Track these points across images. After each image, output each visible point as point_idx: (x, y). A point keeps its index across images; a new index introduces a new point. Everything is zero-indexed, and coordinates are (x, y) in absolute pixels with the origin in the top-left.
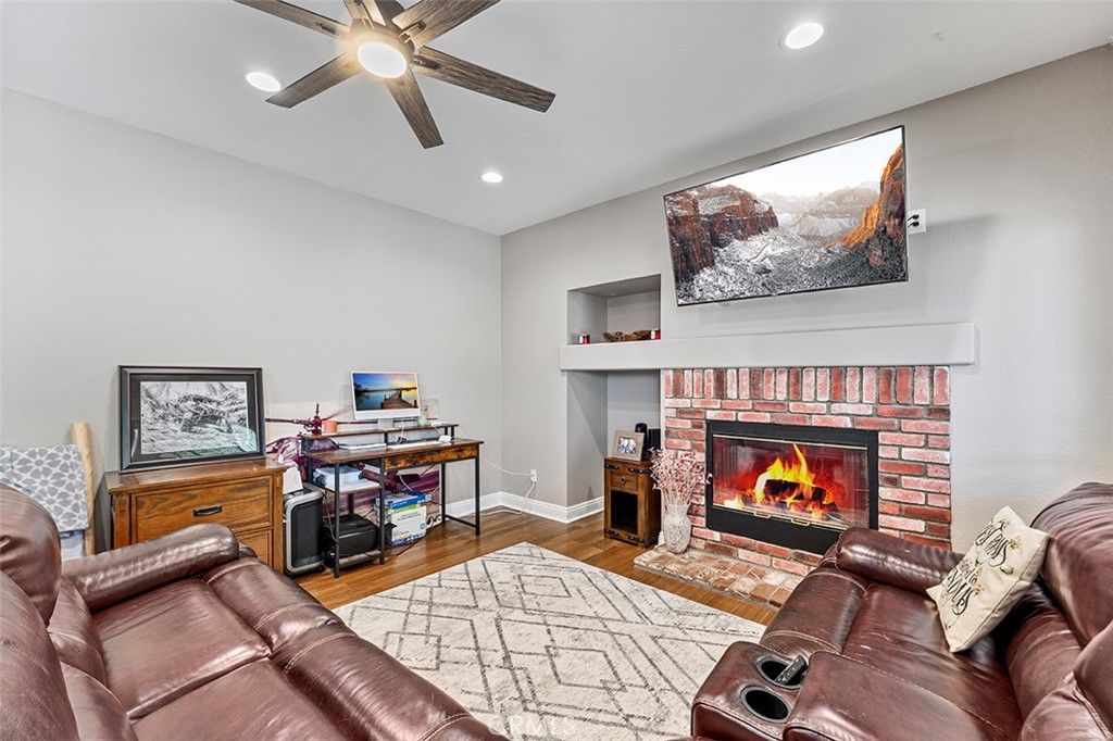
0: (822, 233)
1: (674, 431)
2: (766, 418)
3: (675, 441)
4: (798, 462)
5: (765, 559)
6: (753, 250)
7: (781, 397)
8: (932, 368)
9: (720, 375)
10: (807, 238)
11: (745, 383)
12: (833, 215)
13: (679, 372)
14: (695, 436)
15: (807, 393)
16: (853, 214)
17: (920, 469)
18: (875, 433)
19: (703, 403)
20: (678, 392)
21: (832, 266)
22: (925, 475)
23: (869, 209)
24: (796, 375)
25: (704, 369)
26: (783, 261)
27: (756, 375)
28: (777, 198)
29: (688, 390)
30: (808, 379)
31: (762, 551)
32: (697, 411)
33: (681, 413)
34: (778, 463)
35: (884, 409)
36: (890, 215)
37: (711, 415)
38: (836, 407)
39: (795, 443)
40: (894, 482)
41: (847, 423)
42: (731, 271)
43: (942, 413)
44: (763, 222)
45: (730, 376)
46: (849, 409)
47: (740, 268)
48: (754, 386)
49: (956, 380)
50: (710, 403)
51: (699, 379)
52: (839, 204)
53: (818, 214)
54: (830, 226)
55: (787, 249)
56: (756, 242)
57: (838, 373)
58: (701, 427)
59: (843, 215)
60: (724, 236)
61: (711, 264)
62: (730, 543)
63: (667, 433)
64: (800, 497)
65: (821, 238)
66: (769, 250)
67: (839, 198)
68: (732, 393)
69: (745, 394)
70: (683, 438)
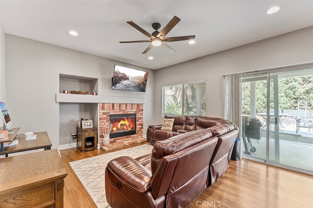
0: (135, 81)
1: (102, 118)
2: (122, 113)
3: (103, 121)
4: (125, 120)
5: (121, 140)
6: (125, 82)
7: (124, 109)
8: (142, 104)
9: (113, 104)
10: (133, 82)
11: (118, 106)
12: (137, 79)
13: (103, 104)
14: (107, 119)
15: (128, 108)
16: (139, 79)
17: (140, 118)
18: (136, 114)
19: (109, 111)
20: (103, 109)
21: (135, 86)
22: (141, 119)
23: (142, 79)
24: (126, 104)
25: (110, 103)
26: (129, 84)
27: (120, 105)
28: (129, 76)
29: (106, 108)
30: (128, 106)
31: (121, 139)
32: (108, 113)
33: (104, 114)
34: (122, 121)
35: (137, 110)
36: (145, 80)
37: (111, 113)
38: (132, 110)
39: (125, 117)
40: (138, 121)
41: (133, 113)
42: (121, 85)
43: (142, 110)
44: (127, 79)
45: (115, 105)
46: (133, 110)
47: (123, 84)
48: (120, 107)
49: (144, 105)
50: (111, 111)
51: (108, 106)
52: (138, 78)
53: (135, 79)
54: (136, 81)
55: (130, 83)
56: (126, 81)
57: (132, 104)
58: (108, 116)
59: (138, 79)
60: (121, 80)
61: (119, 83)
62: (115, 140)
63: (100, 119)
64: (126, 126)
65: (135, 82)
66: (127, 83)
67: (138, 77)
68: (115, 108)
69: (118, 109)
70: (105, 119)
